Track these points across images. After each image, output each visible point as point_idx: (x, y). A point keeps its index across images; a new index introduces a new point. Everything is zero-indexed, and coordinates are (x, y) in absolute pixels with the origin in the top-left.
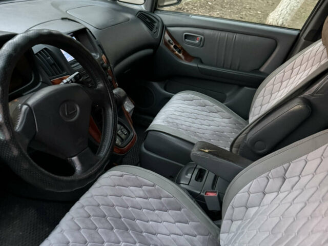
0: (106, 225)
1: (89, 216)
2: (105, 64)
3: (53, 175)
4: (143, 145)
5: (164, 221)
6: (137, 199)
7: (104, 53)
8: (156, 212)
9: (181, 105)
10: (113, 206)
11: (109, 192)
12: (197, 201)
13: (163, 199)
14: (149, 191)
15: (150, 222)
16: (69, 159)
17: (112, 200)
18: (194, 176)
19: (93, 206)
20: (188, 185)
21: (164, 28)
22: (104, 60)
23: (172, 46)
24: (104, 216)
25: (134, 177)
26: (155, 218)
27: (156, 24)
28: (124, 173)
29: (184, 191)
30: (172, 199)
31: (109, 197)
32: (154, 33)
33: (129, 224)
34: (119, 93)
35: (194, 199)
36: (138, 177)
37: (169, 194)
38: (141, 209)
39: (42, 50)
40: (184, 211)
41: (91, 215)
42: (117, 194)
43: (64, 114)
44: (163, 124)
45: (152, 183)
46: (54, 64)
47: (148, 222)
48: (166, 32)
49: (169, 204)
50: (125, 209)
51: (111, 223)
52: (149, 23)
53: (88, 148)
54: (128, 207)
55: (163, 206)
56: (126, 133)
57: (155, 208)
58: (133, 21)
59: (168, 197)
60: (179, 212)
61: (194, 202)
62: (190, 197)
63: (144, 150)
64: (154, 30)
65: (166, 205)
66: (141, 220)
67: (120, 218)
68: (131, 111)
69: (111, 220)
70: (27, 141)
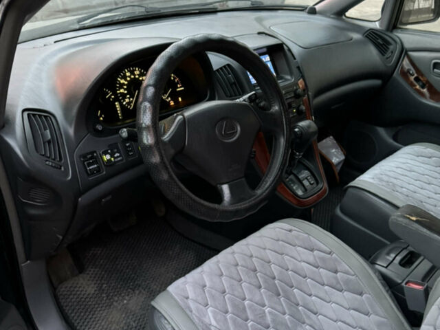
0: (254, 281)
1: (237, 265)
2: (300, 91)
3: (193, 196)
4: (339, 206)
5: (333, 302)
6: (303, 263)
7: (303, 77)
8: (326, 287)
9: (409, 161)
10: (269, 262)
11: (268, 246)
12: (392, 292)
13: (339, 274)
14: (322, 259)
15: (314, 298)
16: (218, 186)
17: (270, 255)
18: (399, 258)
19: (245, 255)
20: (386, 267)
21: (404, 52)
22: (301, 86)
23: (412, 78)
24: (255, 270)
25: (306, 235)
26: (322, 294)
27: (391, 47)
28: (294, 228)
29: (375, 273)
30: (354, 277)
31: (267, 251)
32: (387, 58)
33: (283, 290)
34: (309, 127)
35: (387, 288)
36: (312, 238)
37: (350, 270)
38: (304, 278)
39: (224, 66)
40: (367, 298)
41: (240, 264)
42: (277, 250)
43: (220, 132)
44: (371, 181)
45: (328, 250)
46: (234, 83)
47: (310, 295)
48: (406, 58)
49: (347, 282)
50: (284, 270)
51: (260, 279)
52: (381, 45)
53: (243, 179)
54: (287, 270)
55: (338, 283)
56: (312, 182)
57: (326, 283)
58: (358, 42)
59: (347, 273)
60: (359, 297)
61: (387, 291)
62: (382, 283)
63: (338, 212)
64: (388, 54)
65: (342, 283)
66: (301, 291)
67: (274, 278)
68: (339, 163)
69: (261, 277)
70: (172, 152)
